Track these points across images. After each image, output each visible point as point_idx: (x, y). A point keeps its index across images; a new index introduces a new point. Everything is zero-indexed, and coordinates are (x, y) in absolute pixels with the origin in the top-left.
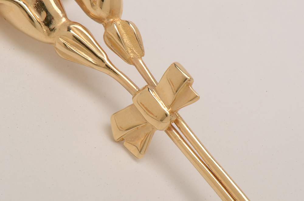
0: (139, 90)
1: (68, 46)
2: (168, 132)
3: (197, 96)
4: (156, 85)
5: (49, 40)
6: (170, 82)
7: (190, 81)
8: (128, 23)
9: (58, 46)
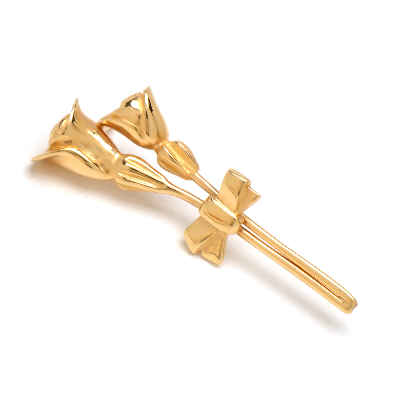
0: (203, 202)
1: (128, 178)
2: (240, 233)
3: (258, 195)
4: (217, 194)
5: (109, 177)
6: (231, 188)
7: (247, 182)
8: (176, 143)
9: (118, 181)
